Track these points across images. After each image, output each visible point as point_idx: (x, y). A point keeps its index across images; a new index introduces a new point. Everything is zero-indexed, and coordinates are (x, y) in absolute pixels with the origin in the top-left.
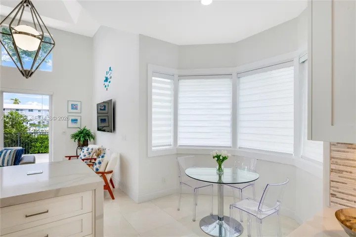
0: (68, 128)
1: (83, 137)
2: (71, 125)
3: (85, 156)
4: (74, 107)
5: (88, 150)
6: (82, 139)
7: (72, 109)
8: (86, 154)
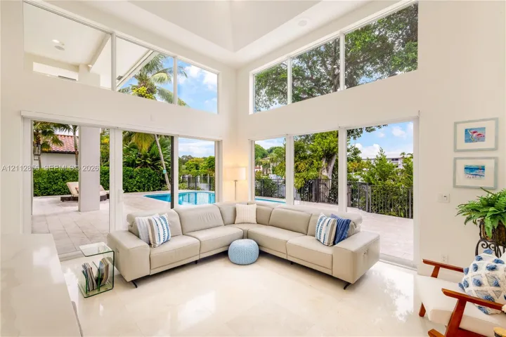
0: (455, 186)
1: (494, 217)
2: (463, 179)
3: (479, 284)
4: (474, 135)
5: (493, 269)
6: (488, 223)
7: (468, 140)
8: (484, 281)
